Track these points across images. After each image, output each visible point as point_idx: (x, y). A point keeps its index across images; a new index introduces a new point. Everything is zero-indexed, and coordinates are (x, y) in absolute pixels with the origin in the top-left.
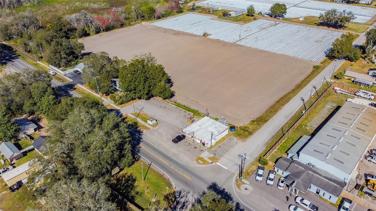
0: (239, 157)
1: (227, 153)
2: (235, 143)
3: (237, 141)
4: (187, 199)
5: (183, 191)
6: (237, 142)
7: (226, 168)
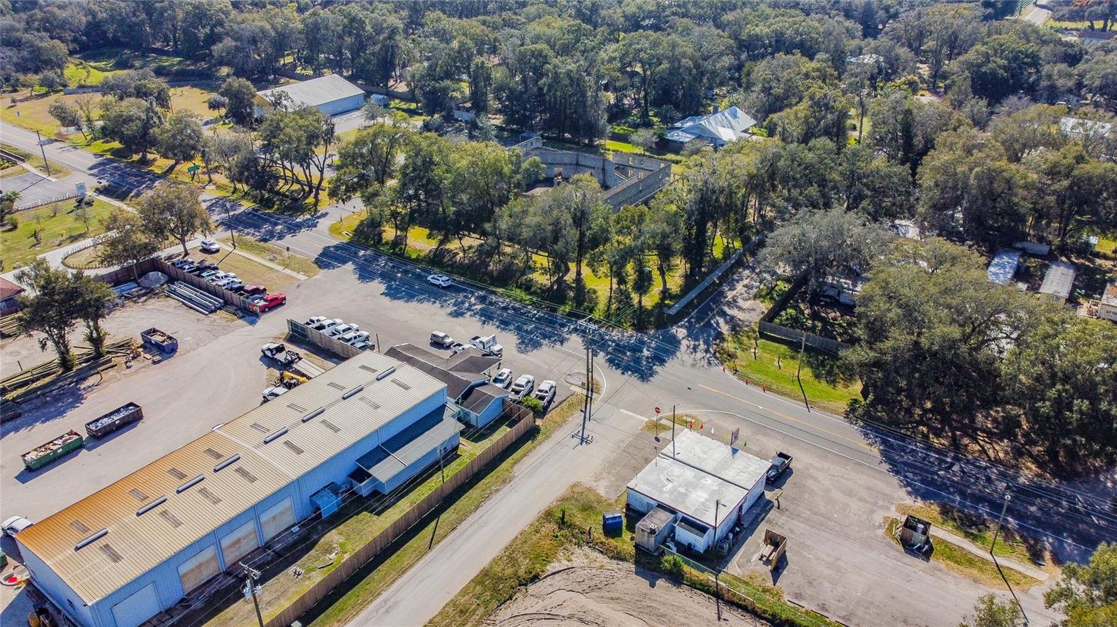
0: (590, 439)
1: (623, 445)
2: (603, 476)
3: (595, 484)
4: (693, 356)
5: (706, 366)
6: (596, 481)
7: (622, 410)
